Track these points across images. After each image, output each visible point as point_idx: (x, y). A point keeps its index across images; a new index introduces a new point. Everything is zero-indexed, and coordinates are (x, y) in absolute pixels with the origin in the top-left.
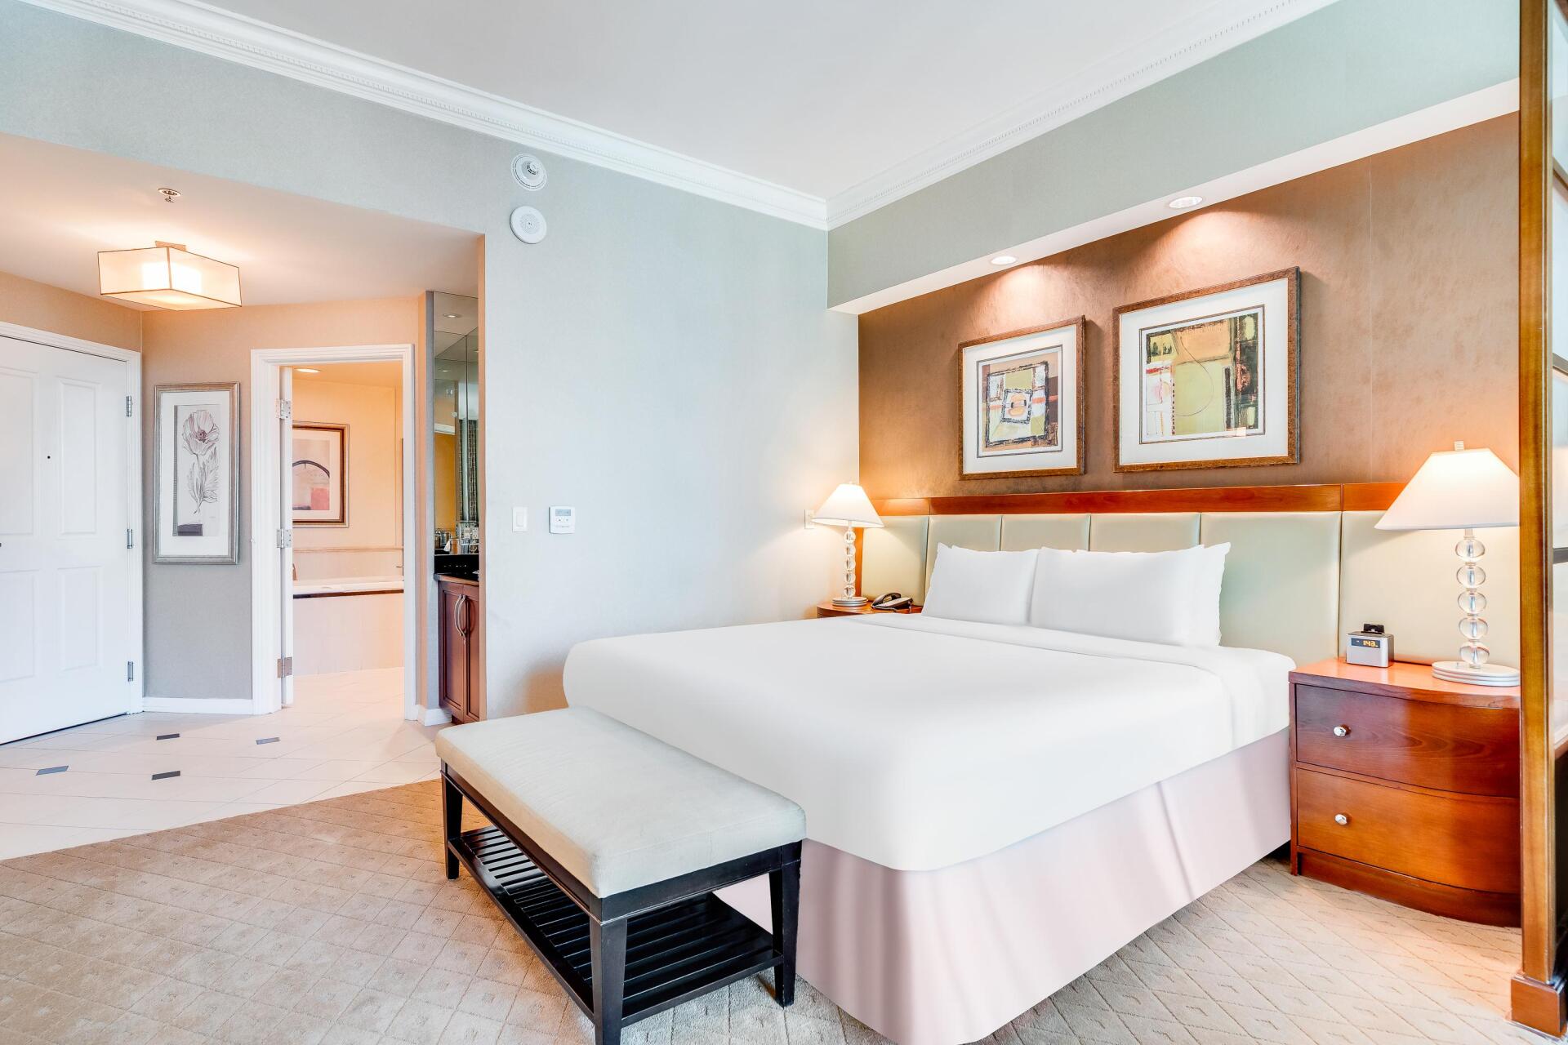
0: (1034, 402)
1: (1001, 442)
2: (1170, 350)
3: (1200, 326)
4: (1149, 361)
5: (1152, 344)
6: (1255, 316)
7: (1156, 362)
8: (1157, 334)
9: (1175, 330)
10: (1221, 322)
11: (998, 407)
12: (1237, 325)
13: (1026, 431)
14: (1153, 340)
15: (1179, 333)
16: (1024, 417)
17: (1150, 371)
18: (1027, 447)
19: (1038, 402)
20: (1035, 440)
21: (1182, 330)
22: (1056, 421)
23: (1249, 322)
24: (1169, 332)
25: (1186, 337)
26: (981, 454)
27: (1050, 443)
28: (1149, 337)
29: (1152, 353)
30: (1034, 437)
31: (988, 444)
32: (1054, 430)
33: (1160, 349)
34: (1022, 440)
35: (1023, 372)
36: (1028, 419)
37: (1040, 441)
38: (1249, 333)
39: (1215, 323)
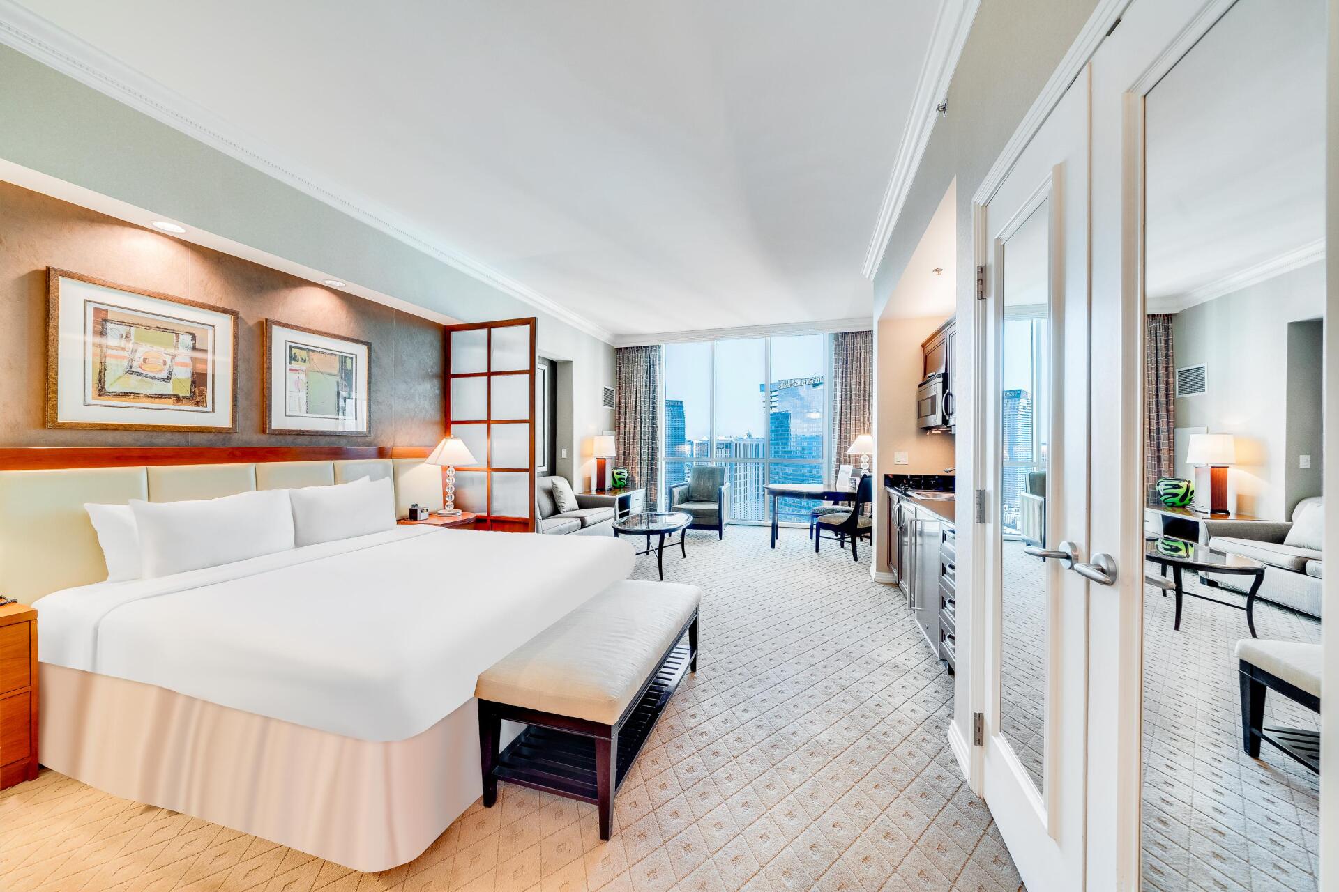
0: (177, 364)
1: (127, 394)
2: (305, 361)
3: (324, 353)
4: (291, 363)
5: (293, 352)
6: (352, 358)
7: (295, 365)
8: (296, 348)
9: (309, 350)
10: (335, 355)
11: (124, 357)
12: (343, 360)
13: (167, 389)
14: (294, 350)
15: (311, 353)
16: (164, 375)
17: (291, 370)
18: (169, 404)
19: (181, 366)
20: (178, 399)
21: (313, 351)
22: (205, 385)
23: (349, 360)
24: (304, 349)
25: (316, 357)
26: (89, 401)
27: (198, 404)
28: (291, 347)
29: (293, 358)
30: (177, 396)
31: (101, 390)
32: (202, 393)
33: (299, 357)
34: (160, 397)
35: (159, 333)
36: (169, 379)
37: (184, 401)
38: (349, 367)
39: (332, 354)
